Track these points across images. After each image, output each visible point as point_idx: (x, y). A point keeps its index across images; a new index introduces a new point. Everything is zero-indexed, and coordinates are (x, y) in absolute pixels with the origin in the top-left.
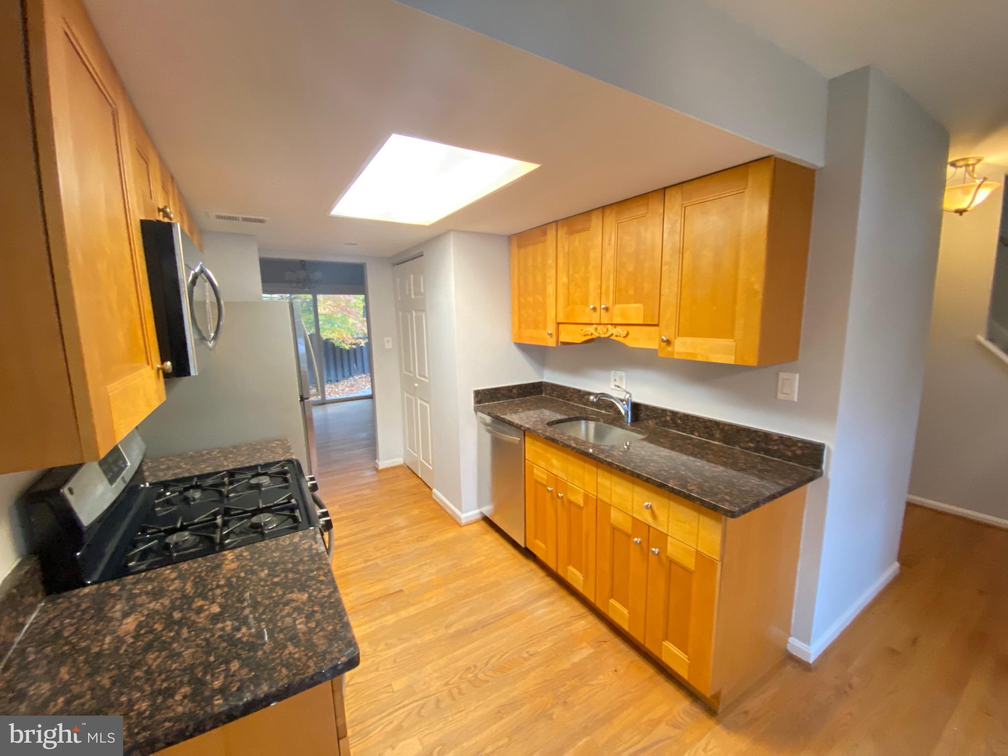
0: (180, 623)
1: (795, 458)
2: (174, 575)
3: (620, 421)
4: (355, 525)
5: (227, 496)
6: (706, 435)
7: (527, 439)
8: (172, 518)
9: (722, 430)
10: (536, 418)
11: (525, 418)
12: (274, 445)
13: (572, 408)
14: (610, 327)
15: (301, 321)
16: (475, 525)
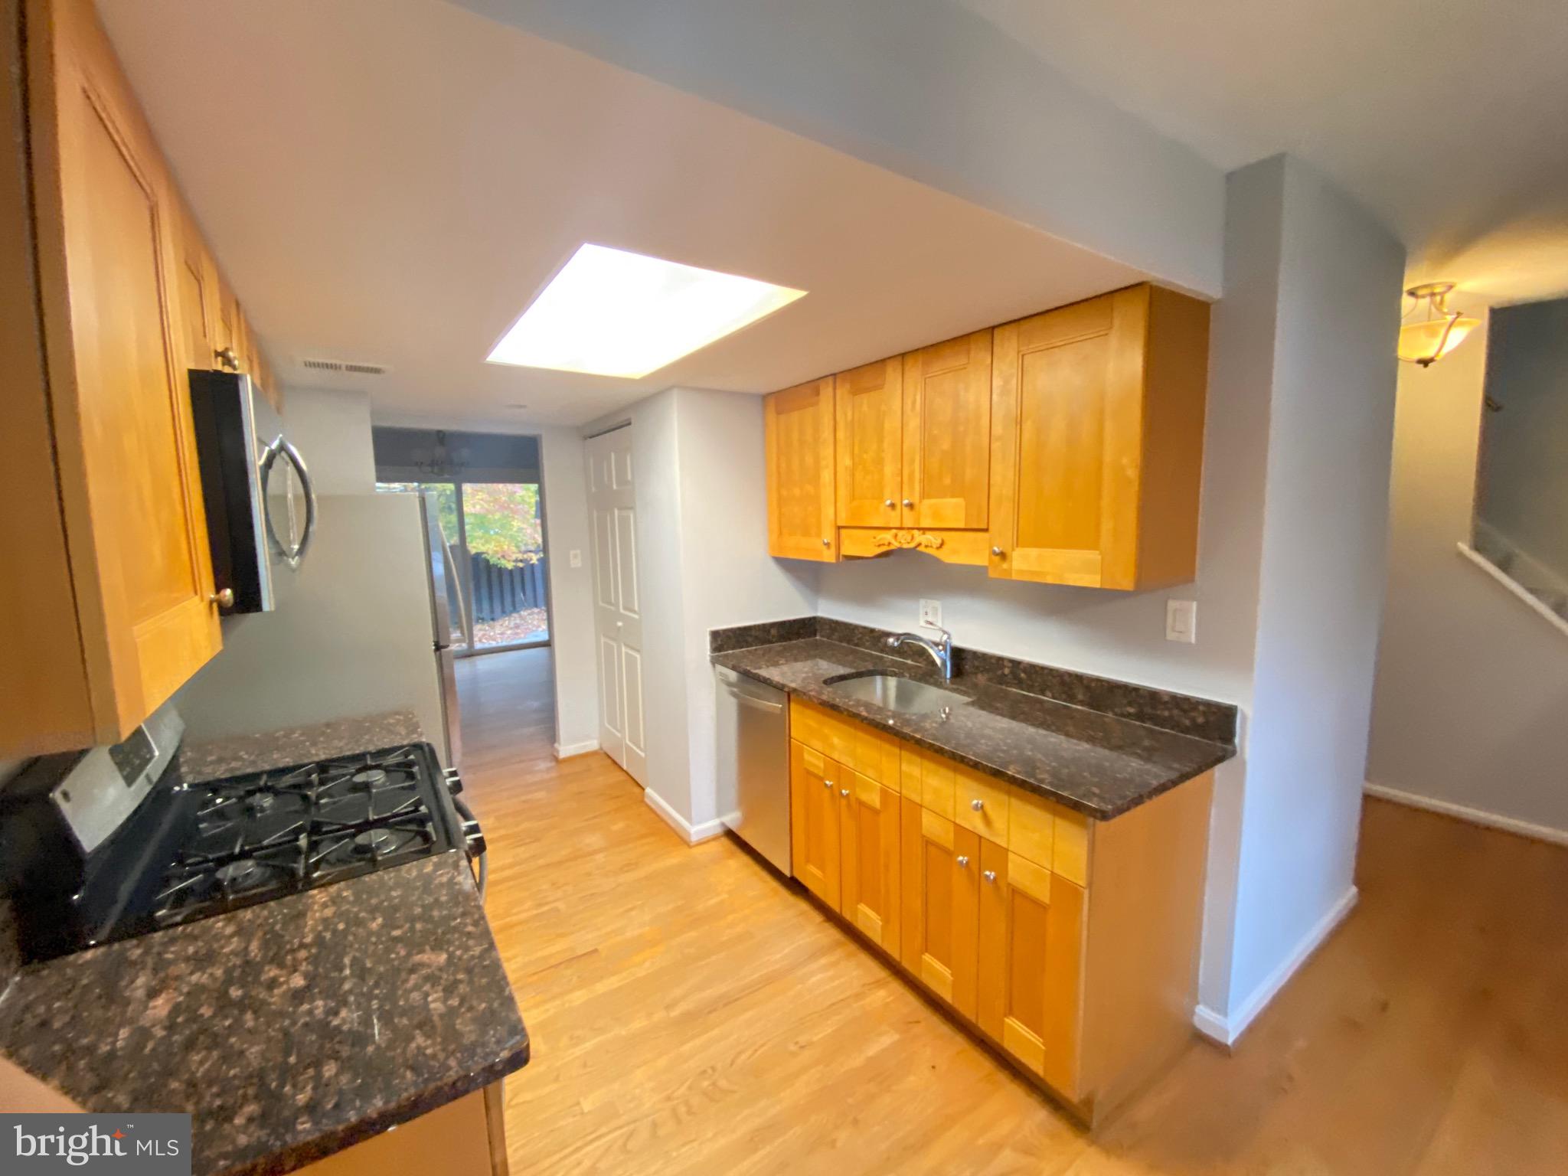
0: (242, 1005)
1: (1196, 729)
2: (229, 930)
3: (936, 677)
4: (523, 849)
5: (317, 803)
6: (1064, 696)
7: (793, 706)
8: (229, 838)
9: (1088, 688)
10: (806, 673)
11: (789, 674)
12: (391, 721)
13: (864, 657)
14: (916, 533)
15: (438, 526)
16: (713, 844)
